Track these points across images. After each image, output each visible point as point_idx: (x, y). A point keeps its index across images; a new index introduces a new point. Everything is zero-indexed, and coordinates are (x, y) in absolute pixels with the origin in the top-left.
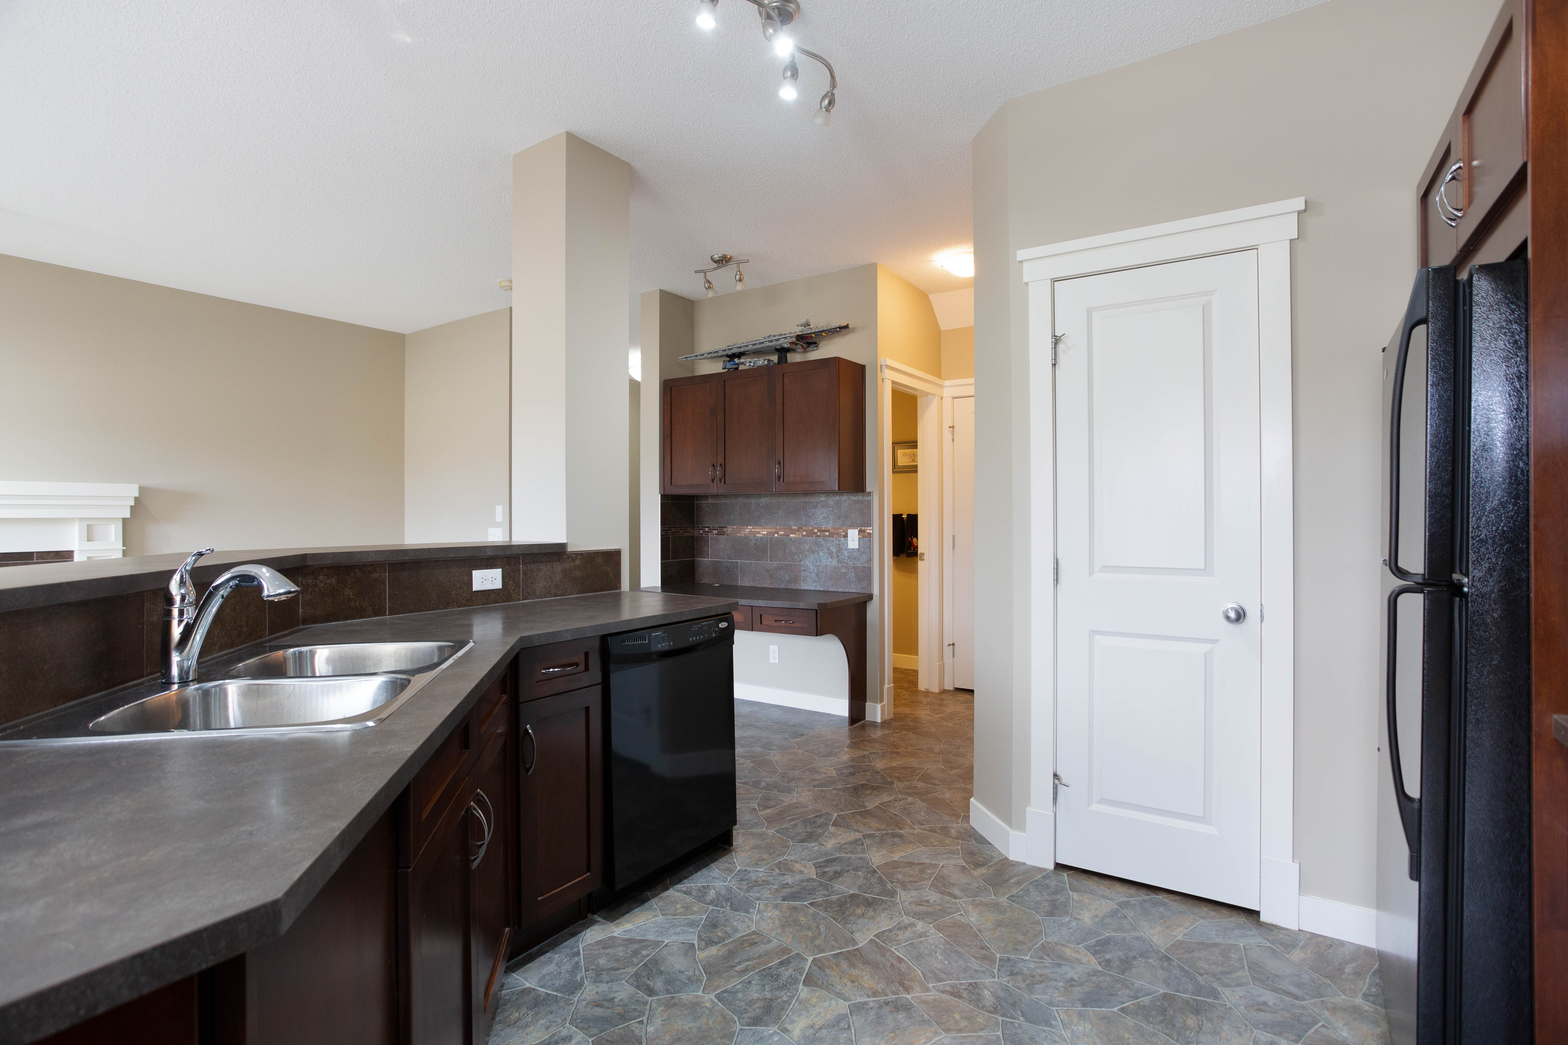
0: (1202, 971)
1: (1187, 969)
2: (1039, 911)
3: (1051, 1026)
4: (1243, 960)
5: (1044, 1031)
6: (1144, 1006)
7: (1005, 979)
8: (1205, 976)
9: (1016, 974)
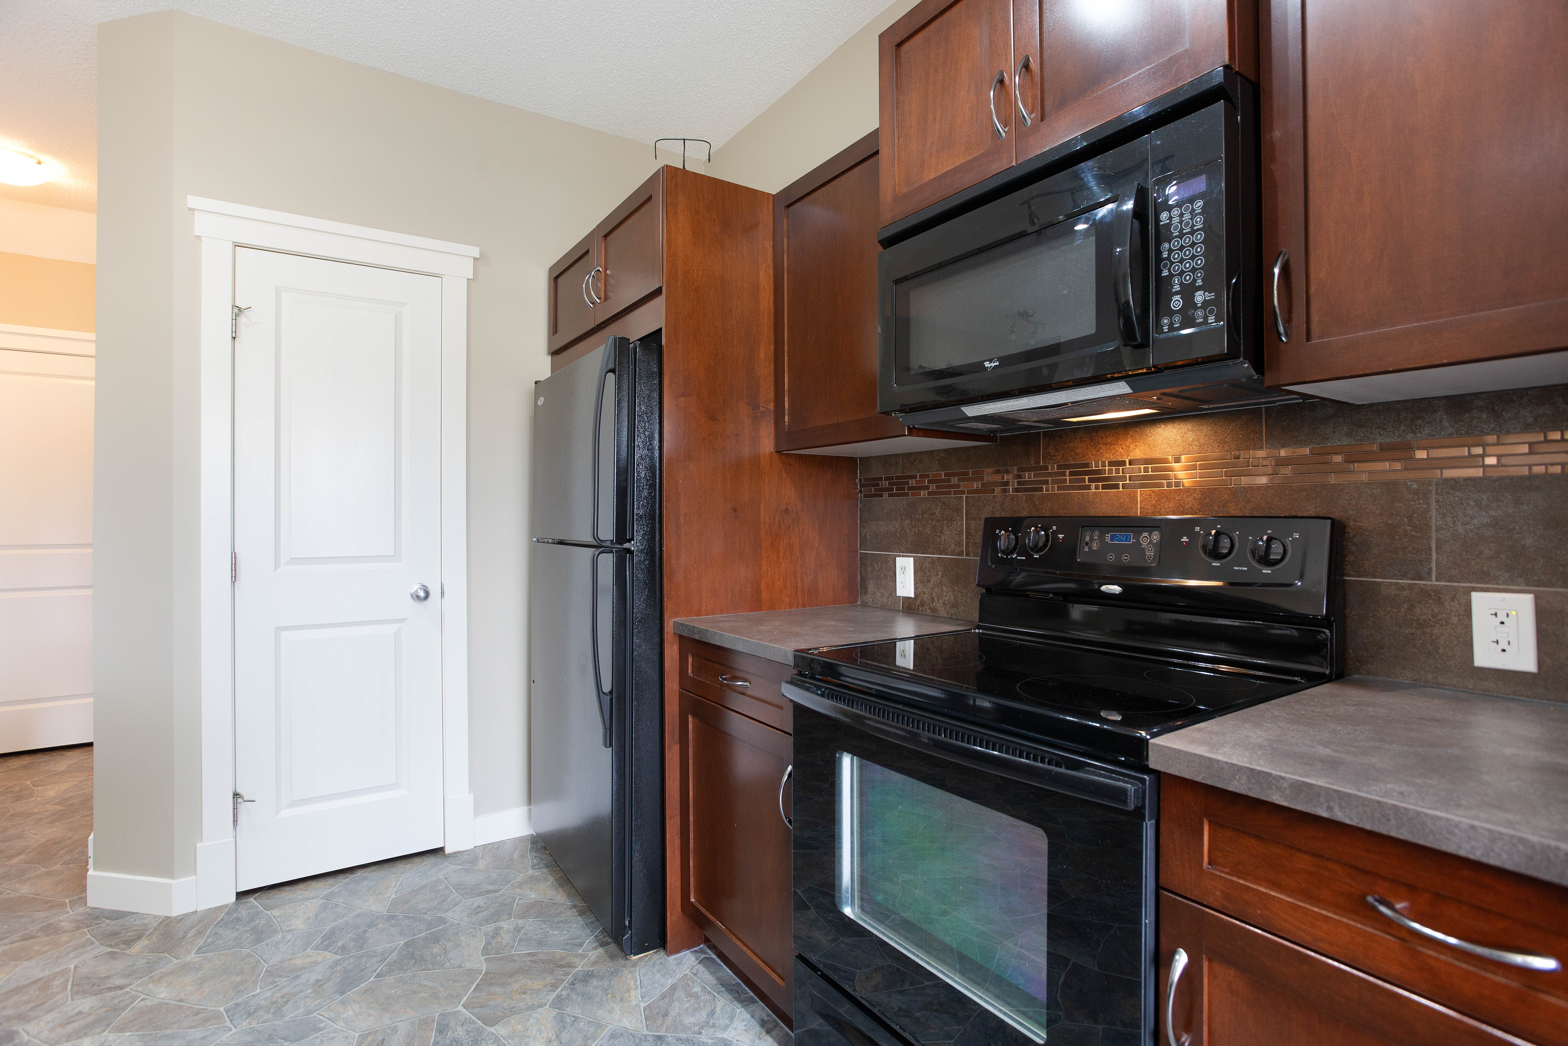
0: (425, 911)
1: (413, 915)
2: (243, 945)
3: (320, 1029)
4: (448, 887)
5: (317, 1038)
6: (395, 961)
7: (244, 1024)
8: (428, 913)
9: (254, 1012)
